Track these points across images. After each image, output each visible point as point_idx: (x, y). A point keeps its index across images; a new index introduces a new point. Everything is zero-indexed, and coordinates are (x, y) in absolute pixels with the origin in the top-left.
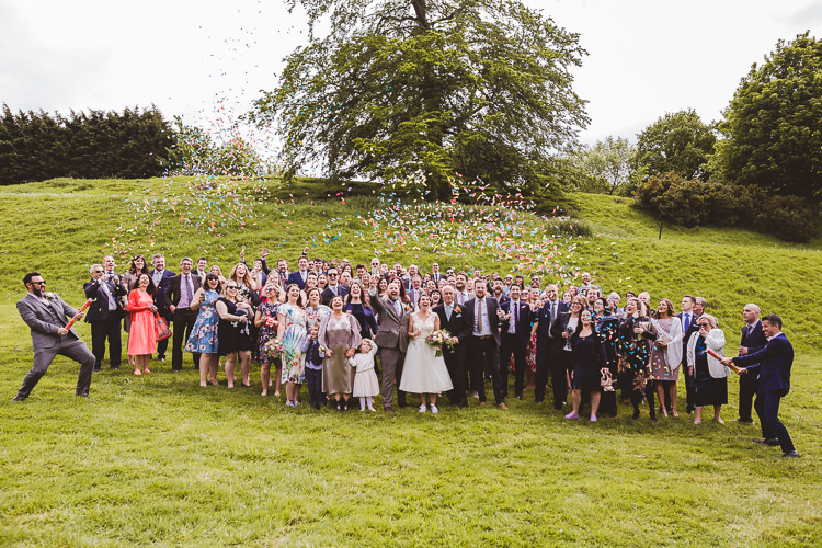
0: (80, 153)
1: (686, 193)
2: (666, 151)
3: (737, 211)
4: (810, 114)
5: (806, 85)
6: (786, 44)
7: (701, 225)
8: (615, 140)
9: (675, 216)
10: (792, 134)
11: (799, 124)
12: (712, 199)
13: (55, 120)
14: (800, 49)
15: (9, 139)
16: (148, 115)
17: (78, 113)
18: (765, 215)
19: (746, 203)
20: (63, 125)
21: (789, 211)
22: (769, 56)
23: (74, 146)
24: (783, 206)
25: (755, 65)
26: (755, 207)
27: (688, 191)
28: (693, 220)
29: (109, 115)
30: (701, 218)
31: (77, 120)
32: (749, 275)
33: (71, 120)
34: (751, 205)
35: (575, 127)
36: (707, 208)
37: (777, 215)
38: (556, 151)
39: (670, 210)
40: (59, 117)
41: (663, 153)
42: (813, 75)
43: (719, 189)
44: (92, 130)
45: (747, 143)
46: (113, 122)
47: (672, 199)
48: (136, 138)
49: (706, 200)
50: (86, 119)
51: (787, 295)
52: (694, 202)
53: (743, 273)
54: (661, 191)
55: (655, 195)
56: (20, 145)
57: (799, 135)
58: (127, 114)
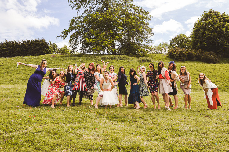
0: (24, 51)
1: (181, 52)
2: (177, 44)
3: (196, 56)
4: (214, 29)
5: (212, 22)
6: (206, 13)
7: (186, 60)
8: (164, 42)
9: (179, 58)
10: (210, 35)
11: (211, 32)
12: (188, 53)
13: (18, 43)
14: (210, 13)
15: (6, 48)
16: (41, 40)
17: (24, 41)
18: (204, 57)
19: (198, 54)
20: (20, 44)
21: (211, 55)
22: (202, 16)
23: (23, 49)
24: (209, 54)
25: (198, 19)
26: (201, 55)
27: (182, 51)
28: (184, 59)
29: (32, 41)
30: (186, 58)
31: (24, 42)
32: (198, 70)
33: (22, 42)
34: (200, 54)
35: (149, 36)
36: (187, 56)
37: (207, 57)
38: (145, 43)
39: (177, 57)
40: (19, 42)
41: (177, 45)
42: (214, 19)
43: (190, 51)
44: (27, 45)
45: (198, 38)
46: (33, 42)
47: (177, 54)
48: (38, 46)
49: (187, 54)
50: (26, 42)
51: (210, 75)
52: (183, 54)
53: (196, 70)
54: (174, 52)
55: (173, 53)
56: (9, 49)
57: (211, 35)
58: (36, 40)
